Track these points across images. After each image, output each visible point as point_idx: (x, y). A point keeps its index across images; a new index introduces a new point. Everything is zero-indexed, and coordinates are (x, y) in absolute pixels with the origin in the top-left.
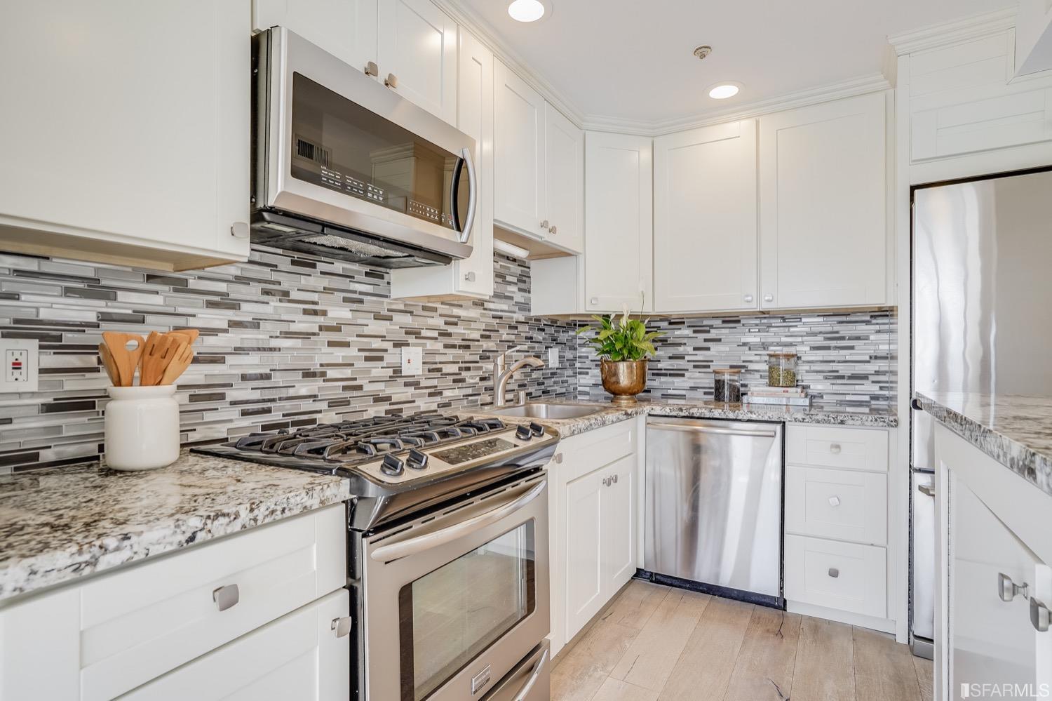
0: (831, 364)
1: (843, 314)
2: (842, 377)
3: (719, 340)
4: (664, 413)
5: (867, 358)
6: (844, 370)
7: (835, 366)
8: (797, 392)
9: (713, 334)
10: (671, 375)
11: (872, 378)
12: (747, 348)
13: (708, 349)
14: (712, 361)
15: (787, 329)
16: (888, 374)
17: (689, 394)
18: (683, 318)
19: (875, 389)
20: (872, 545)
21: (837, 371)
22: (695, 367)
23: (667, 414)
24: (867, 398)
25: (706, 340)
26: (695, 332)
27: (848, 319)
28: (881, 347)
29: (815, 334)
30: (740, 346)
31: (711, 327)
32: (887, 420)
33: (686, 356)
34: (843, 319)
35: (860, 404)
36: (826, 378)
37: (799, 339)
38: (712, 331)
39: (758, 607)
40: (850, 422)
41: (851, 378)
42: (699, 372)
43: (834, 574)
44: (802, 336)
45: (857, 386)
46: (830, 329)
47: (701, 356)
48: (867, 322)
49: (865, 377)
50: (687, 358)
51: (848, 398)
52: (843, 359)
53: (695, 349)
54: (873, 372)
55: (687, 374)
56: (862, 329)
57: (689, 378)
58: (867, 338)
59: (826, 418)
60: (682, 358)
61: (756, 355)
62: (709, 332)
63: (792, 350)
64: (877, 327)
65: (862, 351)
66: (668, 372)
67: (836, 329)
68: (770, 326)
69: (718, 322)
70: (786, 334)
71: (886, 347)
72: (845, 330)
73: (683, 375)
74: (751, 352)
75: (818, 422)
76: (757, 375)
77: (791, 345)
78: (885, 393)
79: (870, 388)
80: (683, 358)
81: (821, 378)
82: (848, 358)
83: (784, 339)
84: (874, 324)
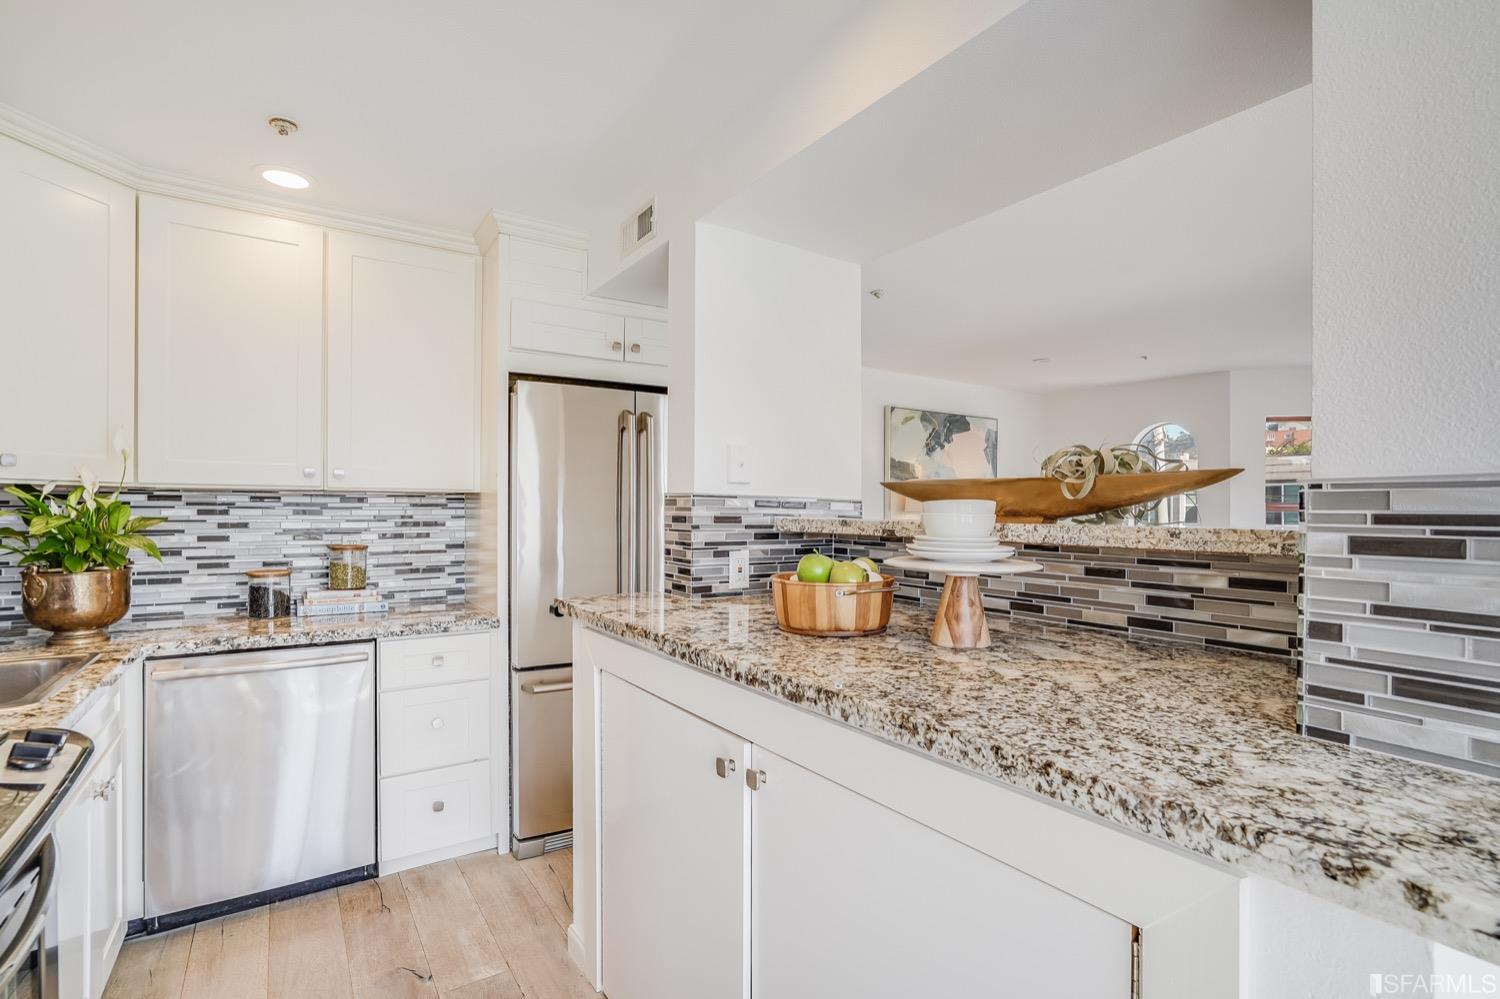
0: (404, 555)
1: (418, 498)
2: (417, 571)
3: (245, 525)
4: (183, 651)
5: (443, 547)
6: (420, 562)
7: (408, 558)
8: (372, 595)
9: (234, 516)
10: (151, 582)
11: (448, 570)
12: (290, 537)
13: (226, 539)
14: (233, 557)
15: (347, 513)
16: (464, 565)
17: (189, 610)
18: (179, 491)
19: (451, 582)
20: (476, 760)
21: (411, 564)
22: (200, 566)
23: (190, 652)
24: (442, 593)
25: (221, 526)
26: (200, 512)
27: (424, 501)
28: (457, 535)
29: (383, 520)
30: (280, 534)
31: (231, 505)
32: (490, 622)
33: (183, 551)
34: (417, 501)
35: (438, 600)
36: (398, 572)
37: (364, 525)
38: (232, 511)
39: (341, 889)
40: (454, 628)
41: (425, 571)
42: (209, 575)
43: (439, 807)
44: (368, 521)
45: (432, 580)
46: (402, 513)
47: (212, 549)
48: (444, 506)
49: (440, 569)
50: (185, 553)
51: (423, 595)
52: (417, 549)
53: (200, 539)
54: (449, 563)
55: (185, 579)
56: (436, 514)
57: (189, 585)
58: (443, 525)
59: (428, 628)
60: (176, 553)
61: (303, 546)
62: (226, 512)
63: (357, 540)
64: (453, 512)
65: (438, 539)
66: (147, 577)
67: (409, 513)
68: (324, 506)
69: (244, 499)
70: (348, 518)
71: (463, 534)
72: (420, 515)
73: (179, 581)
74: (296, 543)
75: (419, 633)
76: (306, 574)
77: (357, 532)
78: (462, 586)
79: (446, 581)
80: (178, 553)
81: (393, 573)
82: (423, 548)
83: (344, 525)
84: (450, 508)
